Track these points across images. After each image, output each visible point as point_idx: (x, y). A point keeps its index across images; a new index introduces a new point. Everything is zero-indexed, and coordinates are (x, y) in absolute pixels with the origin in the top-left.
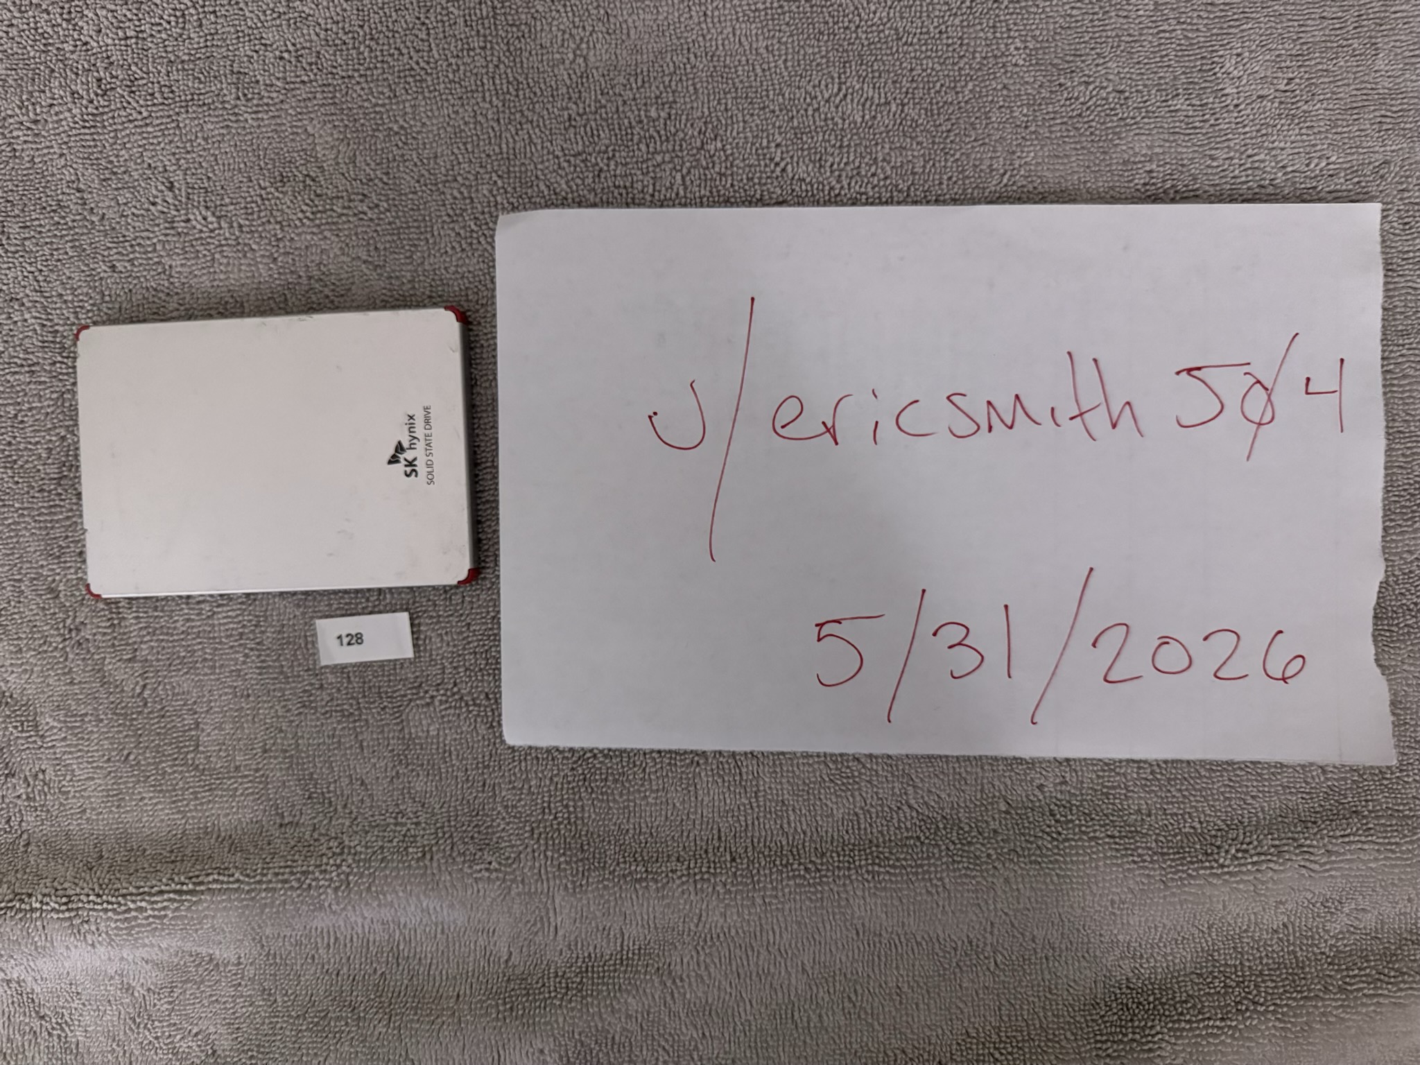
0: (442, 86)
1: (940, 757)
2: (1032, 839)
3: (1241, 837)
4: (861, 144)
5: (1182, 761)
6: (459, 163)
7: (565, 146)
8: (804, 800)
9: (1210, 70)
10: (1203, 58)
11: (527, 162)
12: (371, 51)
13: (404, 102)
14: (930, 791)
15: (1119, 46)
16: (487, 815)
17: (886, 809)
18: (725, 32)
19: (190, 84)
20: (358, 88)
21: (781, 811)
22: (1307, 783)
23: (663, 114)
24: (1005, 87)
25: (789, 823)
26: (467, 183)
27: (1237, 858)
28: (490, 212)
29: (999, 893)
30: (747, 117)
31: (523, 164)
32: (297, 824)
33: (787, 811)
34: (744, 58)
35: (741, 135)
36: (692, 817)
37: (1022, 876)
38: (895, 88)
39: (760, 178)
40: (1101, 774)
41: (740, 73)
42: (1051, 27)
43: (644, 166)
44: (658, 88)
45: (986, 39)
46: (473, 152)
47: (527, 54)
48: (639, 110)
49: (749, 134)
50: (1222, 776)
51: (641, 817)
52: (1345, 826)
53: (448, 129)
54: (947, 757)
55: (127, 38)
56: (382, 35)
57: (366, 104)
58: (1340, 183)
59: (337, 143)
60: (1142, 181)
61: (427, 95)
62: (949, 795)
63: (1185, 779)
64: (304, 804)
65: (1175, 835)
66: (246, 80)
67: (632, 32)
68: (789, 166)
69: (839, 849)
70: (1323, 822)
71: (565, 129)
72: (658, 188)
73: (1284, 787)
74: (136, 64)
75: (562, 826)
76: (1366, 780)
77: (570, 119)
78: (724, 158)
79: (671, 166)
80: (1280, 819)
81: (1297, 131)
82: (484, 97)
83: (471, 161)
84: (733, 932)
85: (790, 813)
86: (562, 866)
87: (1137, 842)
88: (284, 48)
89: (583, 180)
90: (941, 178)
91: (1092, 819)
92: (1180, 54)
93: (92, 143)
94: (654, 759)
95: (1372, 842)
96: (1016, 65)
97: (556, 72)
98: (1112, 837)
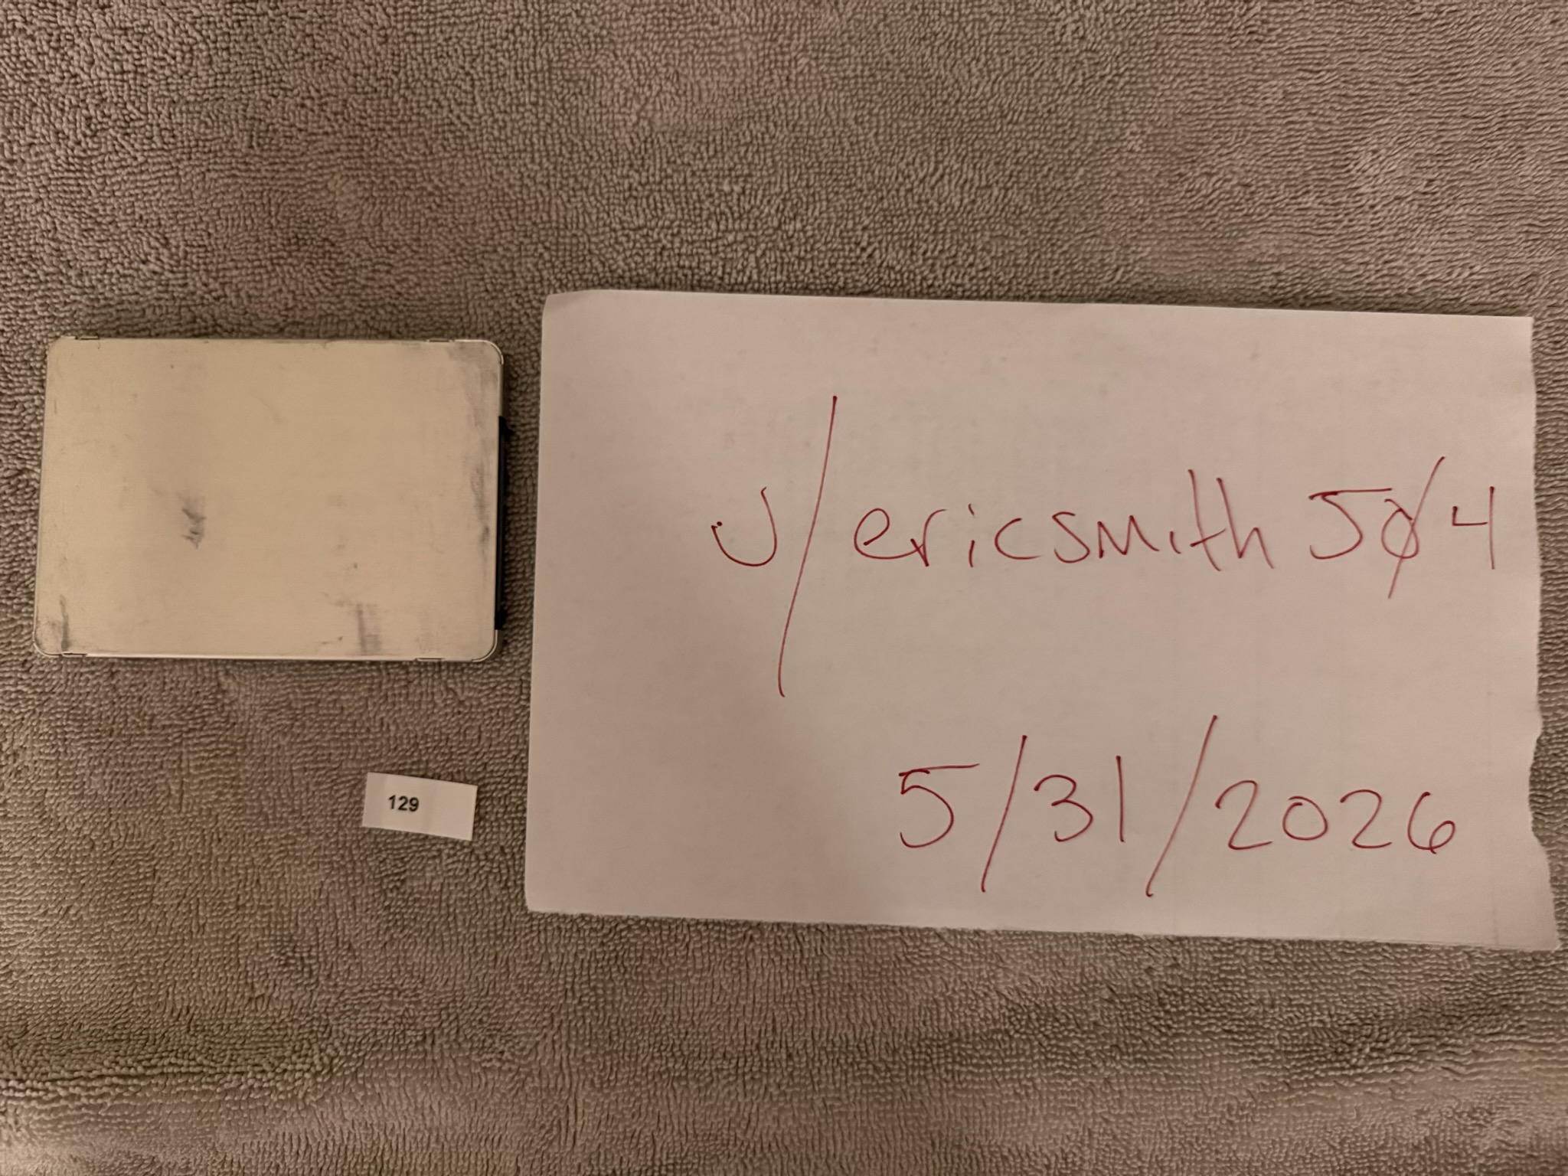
0: (486, 144)
1: (1036, 934)
2: (1138, 1033)
3: (1377, 1034)
4: (958, 230)
5: (1309, 942)
6: (500, 231)
7: (623, 218)
8: (876, 984)
9: (1343, 166)
10: (1335, 153)
11: (580, 233)
12: (406, 101)
13: (441, 159)
14: (1021, 975)
15: (1244, 136)
16: (498, 996)
17: (971, 996)
18: (810, 99)
19: (195, 128)
20: (389, 142)
21: (847, 997)
22: (1452, 971)
23: (737, 189)
24: (1119, 174)
25: (856, 1012)
26: (509, 255)
28: (534, 289)
29: (1099, 1096)
30: (831, 196)
31: (575, 236)
32: (270, 997)
33: (855, 996)
34: (830, 130)
35: (825, 215)
36: (743, 1002)
37: (1126, 1076)
38: (998, 170)
39: (844, 264)
40: (1218, 955)
41: (825, 145)
42: (1171, 112)
43: (714, 245)
44: (732, 158)
45: (1100, 121)
46: (517, 219)
47: (584, 113)
48: (710, 182)
49: (833, 215)
50: (1355, 961)
51: (680, 1001)
52: (1494, 1023)
53: (490, 192)
54: (1043, 934)
55: (123, 72)
56: (419, 85)
57: (398, 160)
58: (1484, 294)
59: (360, 202)
60: (1269, 284)
61: (467, 152)
62: (1044, 979)
63: (1315, 964)
64: (280, 973)
65: (1302, 1031)
66: (262, 128)
67: (705, 95)
68: (877, 252)
69: (915, 1044)
70: (1470, 1017)
71: (625, 199)
72: (728, 270)
73: (1425, 976)
74: (133, 103)
75: (587, 1014)
76: (1517, 969)
77: (630, 189)
78: (803, 240)
79: (744, 246)
80: (1421, 1013)
81: (1437, 237)
82: (533, 160)
83: (513, 229)
84: (787, 1143)
85: (859, 999)
86: (587, 1060)
88: (306, 95)
89: (643, 257)
90: (1046, 272)
91: (1208, 1011)
92: (1311, 147)
93: (75, 189)
94: (700, 932)
95: (1525, 1042)
96: (1131, 151)
97: (617, 134)
98: (1230, 1032)
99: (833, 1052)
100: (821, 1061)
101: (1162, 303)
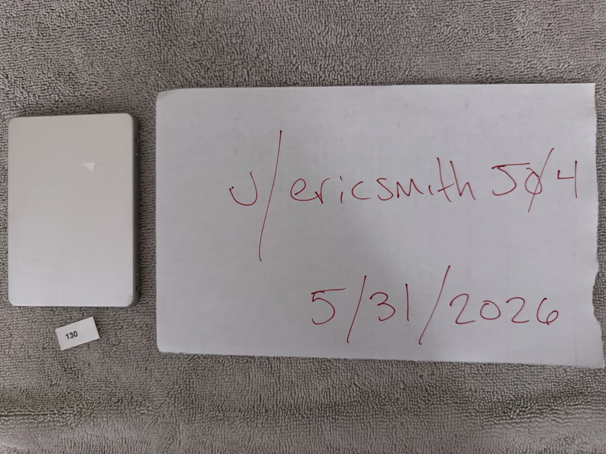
0: (134, 28)
1: (371, 360)
2: (416, 403)
3: (522, 404)
4: (335, 55)
5: (493, 364)
6: (141, 65)
7: (191, 57)
8: (303, 381)
9: (509, 19)
10: (506, 13)
11: (173, 64)
12: (101, 12)
13: (116, 36)
14: (365, 377)
15: (464, 8)
16: (148, 384)
17: (343, 386)
19: (16, 28)
20: (94, 30)
21: (291, 386)
22: (557, 377)
23: (239, 41)
25: (295, 392)
26: (144, 75)
27: (520, 415)
28: (155, 89)
29: (398, 430)
30: (280, 42)
31: (171, 65)
33: (294, 386)
34: (279, 14)
35: (277, 51)
36: (247, 388)
37: (410, 422)
38: (352, 28)
39: (285, 72)
40: (451, 370)
41: (277, 21)
43: (229, 66)
44: (237, 29)
45: (398, 4)
46: (148, 60)
47: (175, 13)
48: (227, 39)
49: (281, 51)
50: (513, 373)
51: (221, 388)
52: (575, 400)
53: (136, 49)
54: (374, 360)
56: (106, 4)
57: (98, 37)
58: (574, 75)
59: (83, 56)
60: (475, 74)
61: (126, 32)
62: (375, 380)
63: (495, 374)
65: (489, 403)
66: (43, 26)
68: (300, 66)
69: (319, 407)
70: (565, 397)
71: (192, 49)
72: (235, 76)
73: (545, 379)
75: (182, 392)
76: (587, 376)
77: (194, 44)
78: (268, 62)
79: (242, 66)
80: (542, 395)
81: (553, 49)
82: (153, 35)
83: (146, 64)
84: (266, 446)
85: (296, 387)
86: (183, 411)
87: (468, 406)
88: (61, 11)
89: (199, 73)
90: (374, 72)
91: (447, 394)
92: (494, 11)
94: (228, 359)
95: (589, 408)
96: (413, 17)
97: (188, 21)
98: (457, 403)
99: (285, 410)
100: (279, 413)
101: (427, 84)
